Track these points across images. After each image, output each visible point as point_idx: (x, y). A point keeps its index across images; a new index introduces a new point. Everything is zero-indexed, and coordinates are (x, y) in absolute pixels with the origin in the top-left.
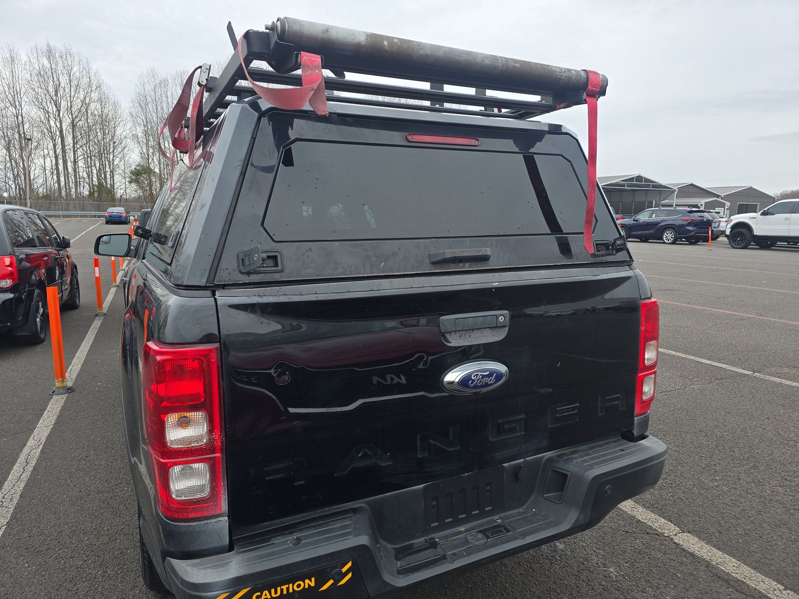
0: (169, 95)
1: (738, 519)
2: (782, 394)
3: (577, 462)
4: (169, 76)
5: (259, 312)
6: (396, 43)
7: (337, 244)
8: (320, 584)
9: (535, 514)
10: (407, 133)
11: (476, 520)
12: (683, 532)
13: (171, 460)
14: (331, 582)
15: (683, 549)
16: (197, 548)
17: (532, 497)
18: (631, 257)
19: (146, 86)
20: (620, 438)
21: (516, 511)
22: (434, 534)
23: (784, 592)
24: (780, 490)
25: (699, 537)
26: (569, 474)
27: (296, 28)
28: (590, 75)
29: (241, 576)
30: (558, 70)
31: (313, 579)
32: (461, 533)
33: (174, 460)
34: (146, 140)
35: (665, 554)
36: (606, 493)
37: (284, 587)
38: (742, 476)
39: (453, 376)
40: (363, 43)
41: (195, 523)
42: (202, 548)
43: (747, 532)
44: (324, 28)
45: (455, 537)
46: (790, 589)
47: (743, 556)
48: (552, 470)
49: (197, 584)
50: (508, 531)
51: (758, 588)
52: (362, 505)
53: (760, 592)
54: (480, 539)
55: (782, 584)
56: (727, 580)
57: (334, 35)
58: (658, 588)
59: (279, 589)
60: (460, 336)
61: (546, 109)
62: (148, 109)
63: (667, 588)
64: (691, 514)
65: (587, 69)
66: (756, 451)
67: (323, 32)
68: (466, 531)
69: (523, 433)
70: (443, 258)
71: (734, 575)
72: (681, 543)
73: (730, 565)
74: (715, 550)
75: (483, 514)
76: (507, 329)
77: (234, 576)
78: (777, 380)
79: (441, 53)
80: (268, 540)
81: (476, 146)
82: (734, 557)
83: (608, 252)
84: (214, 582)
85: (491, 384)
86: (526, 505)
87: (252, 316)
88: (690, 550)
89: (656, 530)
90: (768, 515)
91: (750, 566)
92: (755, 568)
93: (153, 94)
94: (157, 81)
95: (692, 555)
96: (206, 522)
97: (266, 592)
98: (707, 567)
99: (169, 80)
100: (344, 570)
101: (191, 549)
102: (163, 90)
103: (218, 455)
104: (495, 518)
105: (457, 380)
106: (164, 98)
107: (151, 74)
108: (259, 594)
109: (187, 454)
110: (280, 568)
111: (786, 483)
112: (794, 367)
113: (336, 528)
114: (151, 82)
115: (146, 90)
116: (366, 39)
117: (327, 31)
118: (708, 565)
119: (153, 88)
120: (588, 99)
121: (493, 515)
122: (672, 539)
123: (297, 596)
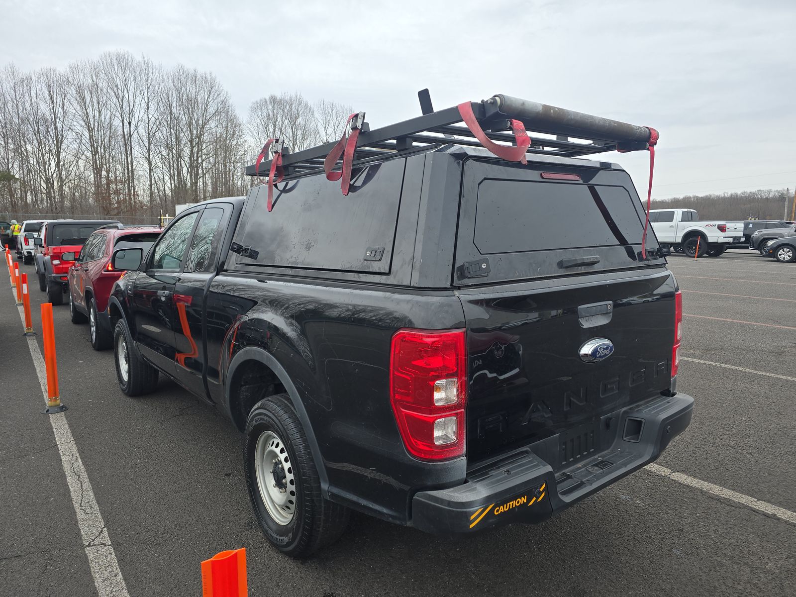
0: (33, 94)
1: (707, 459)
2: (697, 369)
3: (646, 412)
4: (33, 74)
5: (485, 306)
6: (557, 111)
7: (514, 254)
8: (529, 500)
9: (621, 452)
10: (542, 172)
11: (586, 459)
12: (674, 472)
13: (436, 415)
14: (535, 499)
15: (680, 483)
16: (448, 481)
17: (615, 441)
18: (666, 262)
19: (4, 84)
20: (660, 395)
21: (606, 452)
22: (564, 469)
23: (758, 502)
24: (726, 437)
25: (687, 474)
26: (643, 420)
27: (509, 103)
28: (652, 131)
29: (490, 495)
30: (635, 128)
31: (526, 497)
32: (580, 468)
33: (438, 415)
34: (5, 142)
35: (669, 487)
36: (668, 432)
37: (511, 503)
38: (696, 430)
39: (587, 349)
40: (541, 112)
41: (448, 462)
42: (452, 481)
43: (717, 467)
44: (521, 102)
45: (580, 471)
46: (761, 500)
47: (723, 483)
48: (629, 419)
49: (465, 502)
50: (612, 464)
51: (740, 501)
52: (528, 449)
53: (743, 504)
54: (597, 471)
55: (755, 498)
56: (719, 499)
57: (527, 107)
58: (676, 510)
59: (508, 504)
60: (586, 321)
61: (597, 151)
62: (7, 109)
63: (682, 509)
64: (674, 460)
65: (649, 126)
66: (698, 412)
67: (522, 105)
68: (584, 466)
69: (617, 391)
70: (576, 263)
71: (721, 495)
72: (677, 479)
73: (716, 490)
74: (702, 482)
75: (590, 454)
76: (611, 314)
77: (485, 496)
78: (689, 359)
79: (578, 118)
80: (487, 473)
81: (578, 181)
82: (716, 484)
83: (653, 257)
84: (476, 500)
85: (608, 355)
86: (612, 447)
87: (480, 308)
88: (685, 483)
89: (655, 473)
90: (725, 455)
91: (729, 488)
92: (733, 490)
93: (13, 92)
94: (18, 79)
95: (688, 486)
96: (454, 461)
97: (502, 507)
98: (701, 493)
99: (33, 78)
100: (541, 490)
101: (444, 482)
102: (25, 88)
103: (463, 410)
104: (596, 457)
105: (590, 353)
106: (27, 98)
107: (10, 70)
108: (498, 508)
109: (446, 410)
110: (510, 488)
111: (728, 432)
112: (697, 349)
113: (525, 463)
114: (10, 79)
115: (4, 88)
116: (543, 109)
117: (524, 104)
118: (702, 491)
119: (12, 86)
120: (650, 148)
121: (594, 455)
122: (669, 478)
123: (517, 510)
